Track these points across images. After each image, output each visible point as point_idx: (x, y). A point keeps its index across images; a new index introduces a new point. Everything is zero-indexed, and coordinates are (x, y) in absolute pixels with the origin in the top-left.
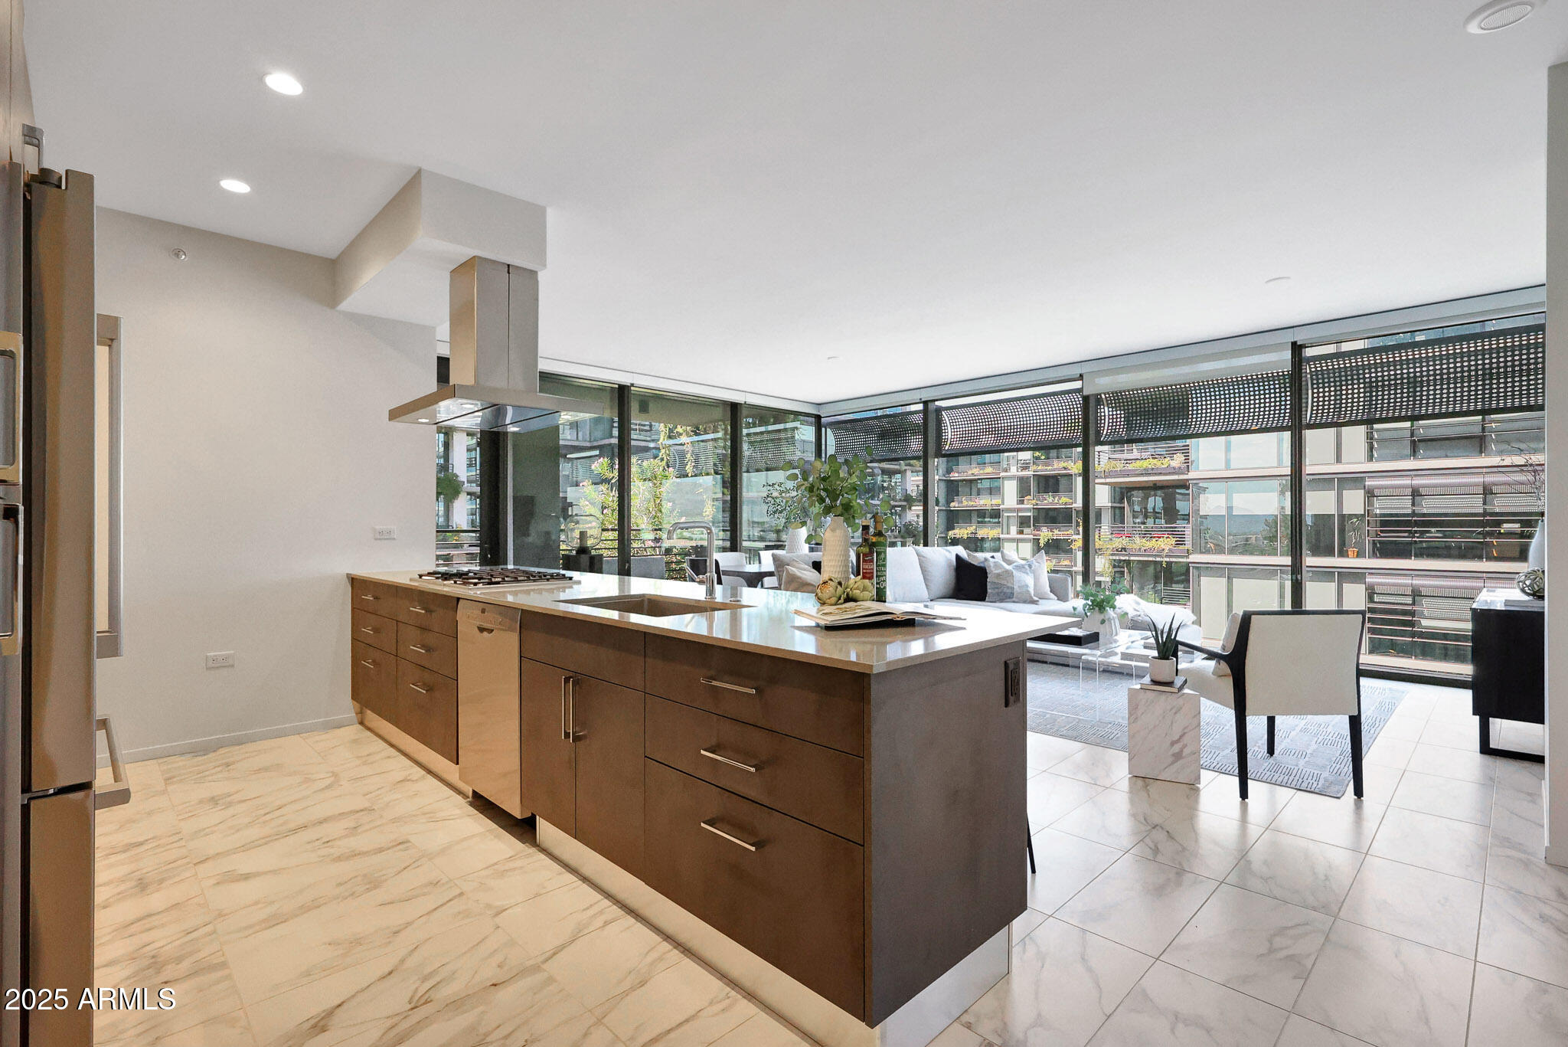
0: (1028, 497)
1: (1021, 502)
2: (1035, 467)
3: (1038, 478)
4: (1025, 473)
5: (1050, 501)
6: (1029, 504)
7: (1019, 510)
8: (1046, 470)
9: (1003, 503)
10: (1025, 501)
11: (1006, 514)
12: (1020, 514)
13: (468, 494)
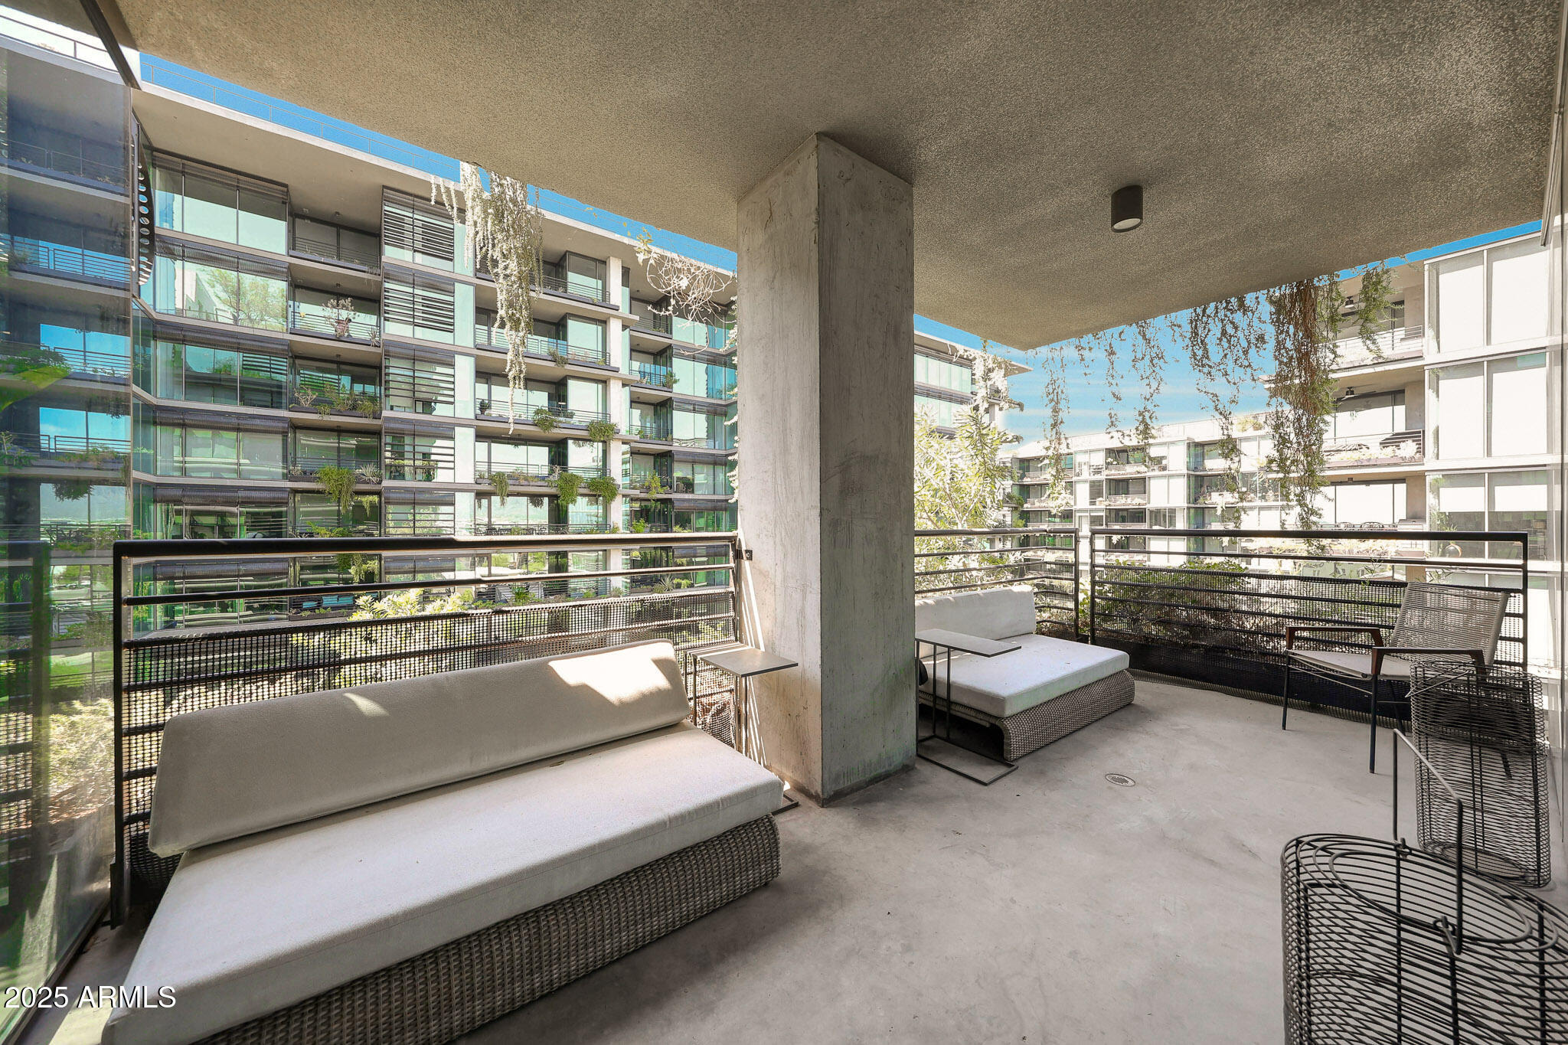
0: (1101, 499)
1: (1093, 503)
2: (1107, 472)
3: (1109, 481)
4: (1098, 477)
5: (1122, 502)
6: (1102, 504)
7: (1091, 511)
8: (1119, 474)
9: (1075, 504)
10: (1097, 503)
11: (1078, 514)
12: (1092, 514)
13: (624, 496)
